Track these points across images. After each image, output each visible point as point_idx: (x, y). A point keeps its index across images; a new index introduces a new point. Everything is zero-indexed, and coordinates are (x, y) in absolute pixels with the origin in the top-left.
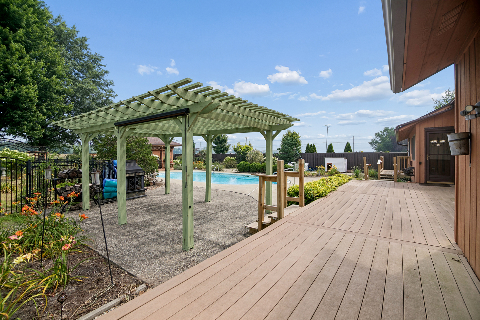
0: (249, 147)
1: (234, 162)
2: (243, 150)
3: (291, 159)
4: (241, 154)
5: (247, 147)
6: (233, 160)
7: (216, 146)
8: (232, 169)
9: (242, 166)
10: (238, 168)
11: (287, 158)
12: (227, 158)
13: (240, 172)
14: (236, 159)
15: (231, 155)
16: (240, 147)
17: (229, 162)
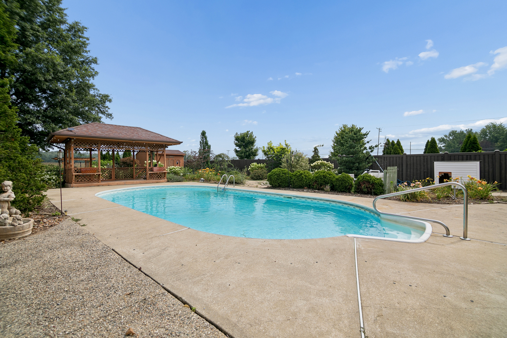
0: (285, 149)
1: (263, 171)
2: (276, 153)
3: (361, 165)
4: (274, 159)
5: (283, 149)
6: (262, 168)
7: (239, 149)
8: (259, 181)
9: (276, 176)
10: (270, 179)
11: (354, 163)
12: (254, 165)
13: (273, 187)
14: (266, 167)
15: (259, 161)
16: (272, 148)
17: (255, 170)
